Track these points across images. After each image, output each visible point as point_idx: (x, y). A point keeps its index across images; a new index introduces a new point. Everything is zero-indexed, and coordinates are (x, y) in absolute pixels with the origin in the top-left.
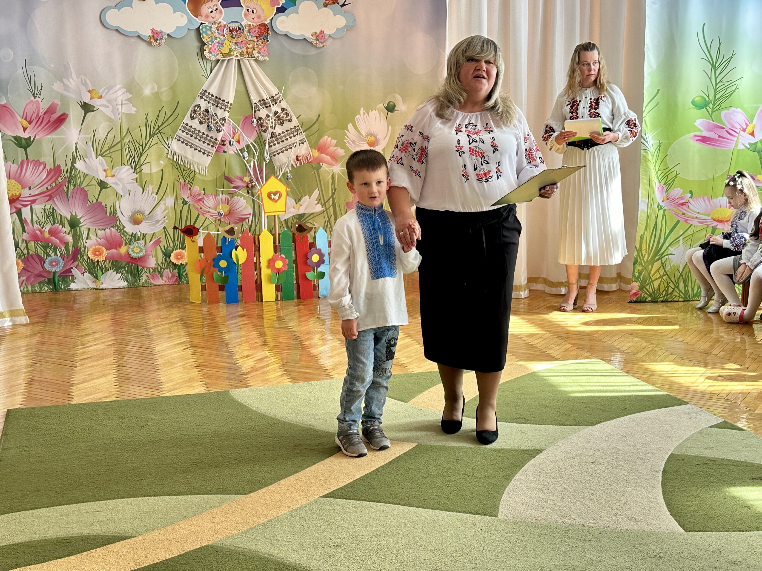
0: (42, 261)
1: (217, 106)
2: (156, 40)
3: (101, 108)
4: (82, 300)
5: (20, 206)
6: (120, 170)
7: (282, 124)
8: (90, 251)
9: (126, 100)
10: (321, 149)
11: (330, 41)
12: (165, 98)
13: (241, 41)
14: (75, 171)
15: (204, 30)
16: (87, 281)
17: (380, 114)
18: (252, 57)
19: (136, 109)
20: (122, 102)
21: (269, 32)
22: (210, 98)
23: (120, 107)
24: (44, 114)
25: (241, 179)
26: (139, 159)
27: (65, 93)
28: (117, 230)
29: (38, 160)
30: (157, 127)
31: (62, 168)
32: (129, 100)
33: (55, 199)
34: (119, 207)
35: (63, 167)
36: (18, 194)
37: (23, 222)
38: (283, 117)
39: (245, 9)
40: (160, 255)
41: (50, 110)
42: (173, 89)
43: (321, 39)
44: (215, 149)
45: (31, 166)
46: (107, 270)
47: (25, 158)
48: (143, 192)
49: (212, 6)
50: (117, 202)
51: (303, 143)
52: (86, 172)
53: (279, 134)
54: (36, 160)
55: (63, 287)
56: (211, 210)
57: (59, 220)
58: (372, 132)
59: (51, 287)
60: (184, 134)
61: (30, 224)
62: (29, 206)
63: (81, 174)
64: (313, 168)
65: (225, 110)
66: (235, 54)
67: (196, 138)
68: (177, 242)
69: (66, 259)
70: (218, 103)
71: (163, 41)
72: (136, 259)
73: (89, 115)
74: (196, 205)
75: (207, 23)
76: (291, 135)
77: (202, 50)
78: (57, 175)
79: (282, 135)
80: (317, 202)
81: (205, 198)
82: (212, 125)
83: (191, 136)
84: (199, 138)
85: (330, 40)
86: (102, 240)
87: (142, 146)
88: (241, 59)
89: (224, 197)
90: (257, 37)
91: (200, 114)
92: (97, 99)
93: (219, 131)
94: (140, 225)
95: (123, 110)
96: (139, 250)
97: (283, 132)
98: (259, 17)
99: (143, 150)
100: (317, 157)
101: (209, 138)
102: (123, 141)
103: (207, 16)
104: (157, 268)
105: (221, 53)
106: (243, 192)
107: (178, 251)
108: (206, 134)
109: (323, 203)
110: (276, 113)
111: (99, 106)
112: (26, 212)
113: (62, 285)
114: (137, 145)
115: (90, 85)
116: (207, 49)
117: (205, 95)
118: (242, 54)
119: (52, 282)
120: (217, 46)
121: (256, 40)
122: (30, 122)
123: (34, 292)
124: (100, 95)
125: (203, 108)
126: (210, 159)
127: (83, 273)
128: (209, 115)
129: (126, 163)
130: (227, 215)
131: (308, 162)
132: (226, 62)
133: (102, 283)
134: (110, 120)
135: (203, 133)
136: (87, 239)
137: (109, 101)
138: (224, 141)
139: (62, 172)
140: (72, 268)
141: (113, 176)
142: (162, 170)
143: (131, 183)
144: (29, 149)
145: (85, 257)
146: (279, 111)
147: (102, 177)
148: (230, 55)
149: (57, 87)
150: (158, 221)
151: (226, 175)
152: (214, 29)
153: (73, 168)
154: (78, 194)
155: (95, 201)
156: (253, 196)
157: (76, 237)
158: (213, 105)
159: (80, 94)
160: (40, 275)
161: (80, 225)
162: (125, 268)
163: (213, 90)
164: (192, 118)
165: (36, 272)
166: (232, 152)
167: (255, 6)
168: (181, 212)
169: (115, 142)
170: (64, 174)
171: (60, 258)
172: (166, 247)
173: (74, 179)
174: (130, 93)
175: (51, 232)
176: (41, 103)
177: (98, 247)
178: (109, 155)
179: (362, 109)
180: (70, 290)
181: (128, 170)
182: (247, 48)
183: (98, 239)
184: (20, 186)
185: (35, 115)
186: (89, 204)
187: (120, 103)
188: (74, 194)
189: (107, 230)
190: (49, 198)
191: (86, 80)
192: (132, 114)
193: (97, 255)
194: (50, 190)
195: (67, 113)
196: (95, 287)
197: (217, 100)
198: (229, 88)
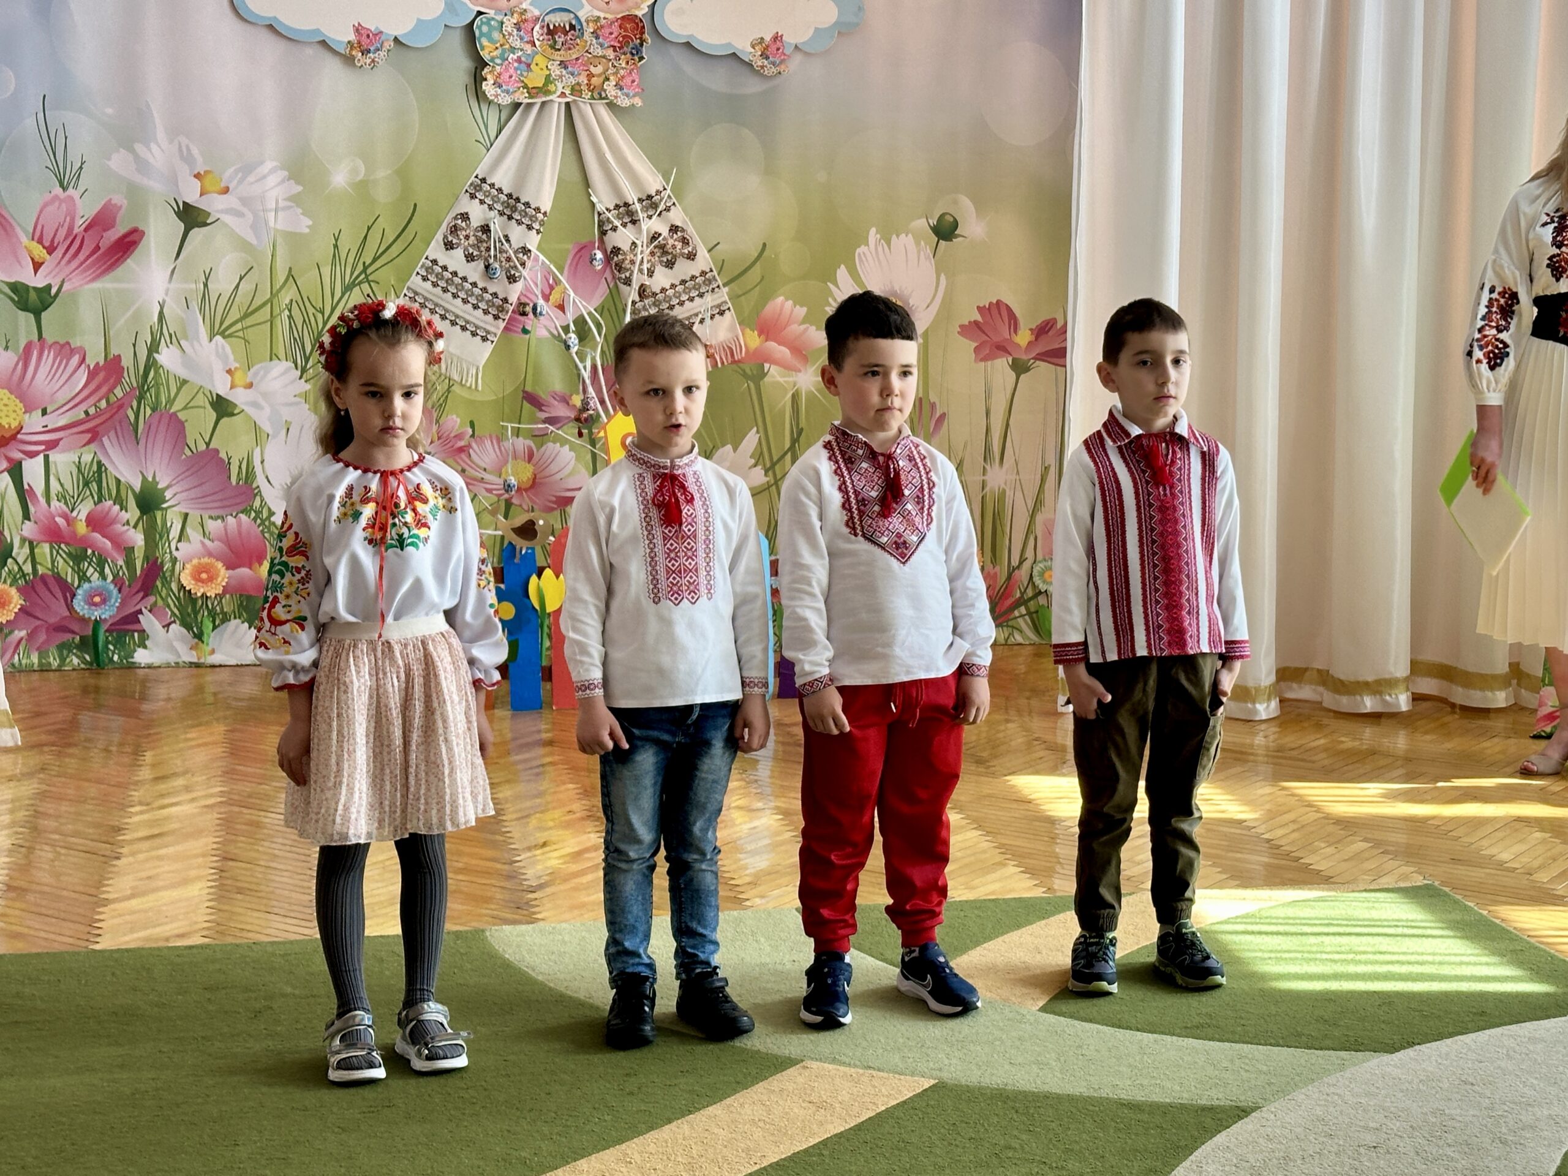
0: (68, 592)
1: (510, 218)
3: (226, 218)
4: (162, 691)
5: (18, 456)
6: (267, 372)
7: (670, 265)
8: (187, 571)
9: (286, 199)
10: (768, 330)
11: (795, 64)
12: (383, 195)
13: (574, 56)
14: (156, 372)
15: (485, 29)
16: (175, 644)
17: (918, 244)
18: (601, 98)
19: (311, 223)
20: (277, 202)
21: (646, 36)
22: (495, 199)
23: (272, 216)
24: (86, 230)
25: (565, 400)
27: (138, 179)
28: (255, 520)
29: (68, 343)
30: (360, 267)
31: (124, 363)
32: (295, 199)
33: (105, 440)
34: (262, 462)
35: (127, 362)
36: (14, 424)
37: (24, 495)
38: (674, 247)
41: (102, 221)
42: (403, 174)
43: (775, 56)
44: (502, 325)
45: (48, 358)
46: (225, 619)
47: (35, 337)
50: (257, 451)
51: (722, 313)
52: (183, 373)
53: (663, 290)
54: (62, 342)
55: (116, 658)
56: (487, 477)
57: (114, 492)
58: (897, 288)
59: (88, 658)
60: (428, 285)
61: (42, 500)
62: (41, 456)
63: (172, 379)
64: (744, 375)
65: (530, 228)
66: (560, 90)
67: (455, 296)
69: (125, 589)
70: (514, 209)
71: (383, 53)
73: (196, 233)
75: (492, 13)
76: (694, 293)
77: (478, 79)
78: (112, 381)
79: (670, 292)
80: (753, 461)
81: (474, 445)
82: (497, 265)
83: (445, 290)
84: (462, 295)
85: (798, 58)
86: (217, 543)
87: (322, 313)
88: (575, 101)
89: (522, 444)
90: (614, 47)
91: (467, 237)
92: (216, 195)
93: (512, 279)
95: (278, 222)
97: (673, 286)
100: (756, 350)
101: (487, 296)
102: (275, 301)
105: (526, 87)
106: (569, 432)
108: (481, 285)
109: (768, 465)
110: (655, 237)
111: (222, 211)
112: (33, 470)
113: (114, 653)
114: (311, 310)
115: (199, 159)
116: (489, 77)
117: (481, 189)
118: (576, 90)
119: (89, 644)
120: (516, 69)
121: (610, 54)
122: (51, 250)
123: (44, 669)
124: (223, 185)
125: (475, 223)
126: (489, 347)
127: (168, 625)
128: (489, 238)
129: (282, 355)
130: (526, 490)
131: (734, 362)
132: (536, 109)
133: (213, 652)
134: (245, 246)
135: (474, 285)
136: (180, 540)
137: (245, 201)
138: (525, 305)
139: (126, 374)
140: (140, 612)
141: (250, 386)
143: (291, 404)
144: (44, 315)
145: (174, 586)
146: (664, 231)
147: (221, 387)
148: (548, 92)
149: (119, 162)
151: (528, 388)
152: (508, 27)
153: (151, 364)
154: (163, 428)
155: (202, 447)
156: (593, 443)
157: (154, 534)
158: (501, 214)
159: (174, 181)
160: (61, 628)
161: (164, 506)
163: (503, 178)
164: (449, 246)
165: (52, 620)
166: (545, 333)
169: (258, 302)
170: (131, 379)
171: (112, 587)
173: (153, 391)
174: (298, 183)
175: (91, 521)
176: (79, 204)
177: (206, 560)
178: (240, 334)
179: (873, 230)
180: (133, 667)
181: (286, 371)
182: (590, 76)
183: (207, 541)
184: (21, 405)
185: (62, 233)
186: (189, 453)
187: (272, 205)
188: (153, 429)
189: (229, 517)
190: (90, 435)
191: (192, 147)
192: (301, 234)
193: (202, 581)
194: (95, 417)
195: (141, 228)
196: (195, 660)
197: (512, 201)
198: (542, 173)
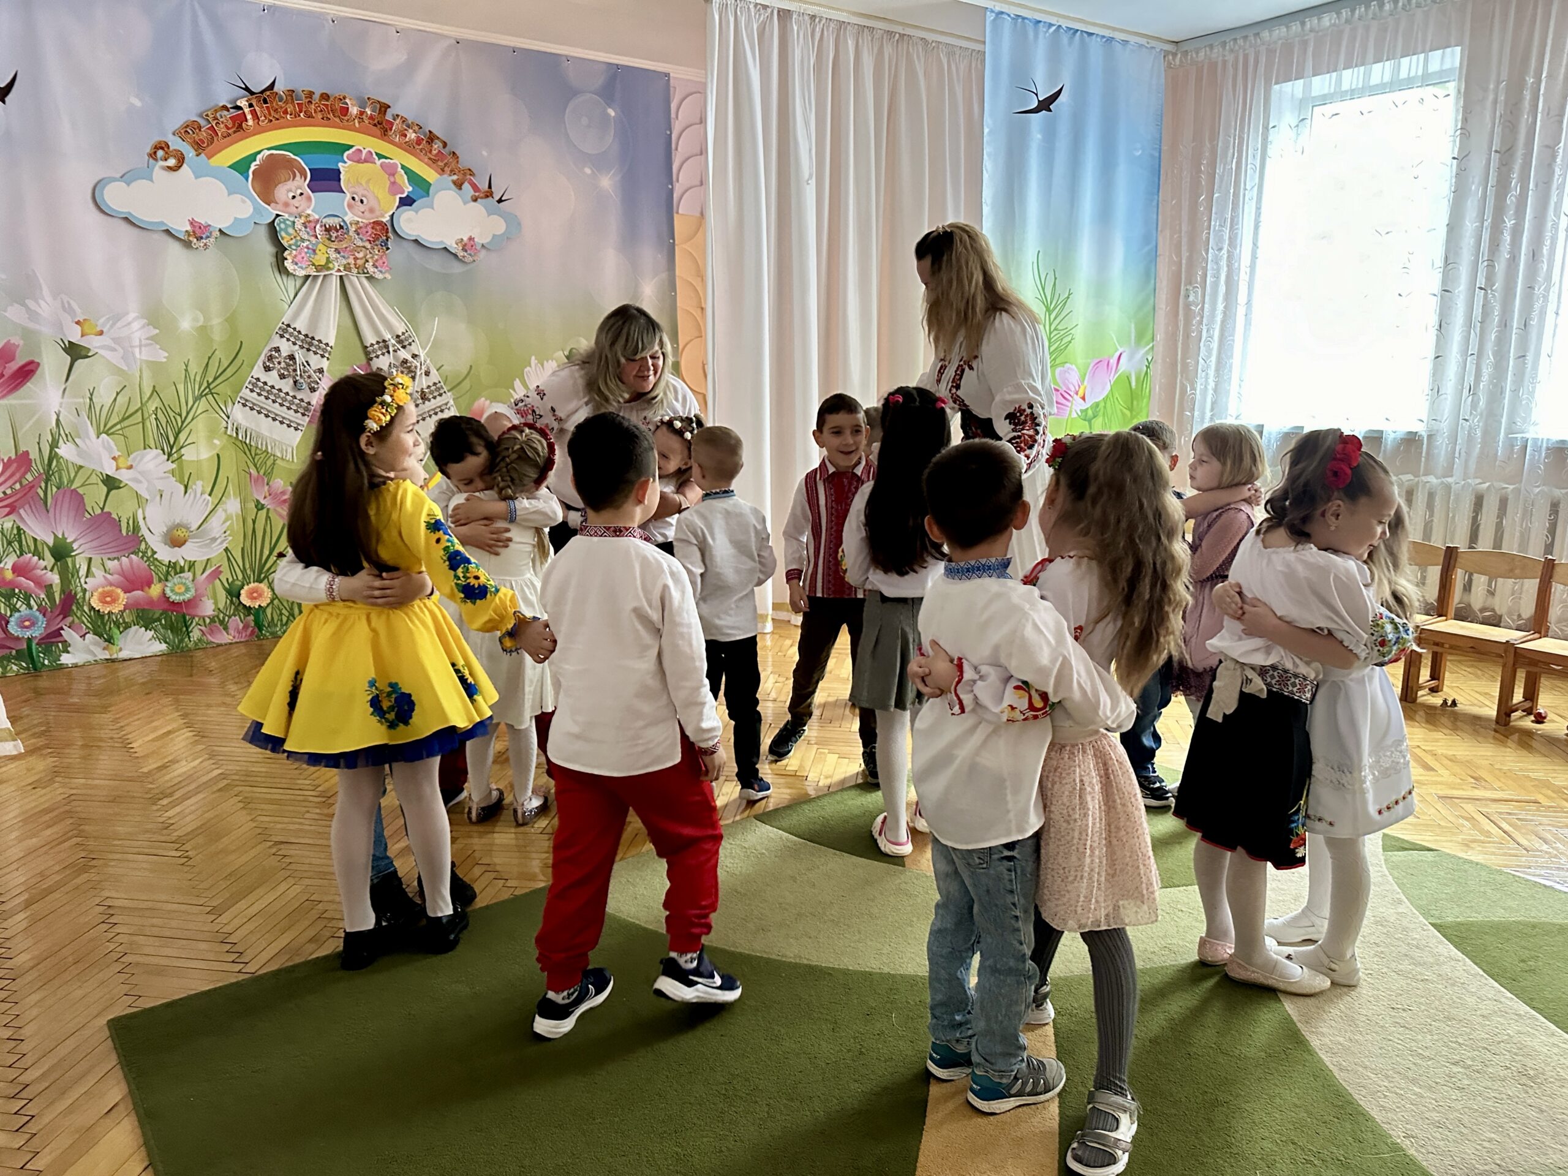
0: (3, 620)
1: (308, 350)
2: (199, 238)
3: (101, 352)
6: (143, 457)
8: (94, 597)
9: (148, 339)
11: (482, 256)
12: (218, 335)
13: (344, 246)
14: (58, 461)
16: (92, 648)
18: (364, 273)
19: (166, 355)
20: (140, 341)
21: (390, 235)
22: (296, 337)
23: (137, 350)
26: (176, 439)
27: (31, 325)
28: (142, 558)
30: (205, 384)
31: (32, 456)
32: (154, 339)
33: (22, 511)
34: (144, 519)
35: (34, 455)
39: (349, 196)
40: (222, 595)
41: (4, 356)
42: (231, 321)
43: (471, 250)
44: (307, 419)
46: (127, 626)
48: (186, 492)
49: (294, 189)
50: (140, 512)
52: (80, 462)
55: (46, 662)
57: (32, 548)
59: (25, 665)
60: (254, 395)
63: (70, 465)
65: (323, 356)
66: (336, 268)
67: (274, 401)
68: (248, 572)
69: (48, 614)
70: (311, 344)
71: (212, 240)
72: (179, 604)
73: (80, 363)
74: (279, 509)
75: (286, 216)
76: (430, 396)
77: (280, 259)
78: (23, 470)
82: (301, 381)
83: (267, 398)
84: (279, 401)
85: (483, 252)
86: (116, 576)
87: (180, 415)
88: (346, 275)
90: (370, 241)
91: (279, 363)
92: (93, 337)
93: (313, 390)
94: (183, 547)
95: (142, 355)
96: (183, 589)
98: (372, 210)
99: (183, 422)
101: (297, 401)
102: (145, 409)
103: (286, 205)
104: (218, 617)
105: (313, 265)
107: (252, 585)
108: (291, 394)
110: (404, 362)
111: (98, 348)
113: (45, 659)
114: (172, 414)
115: (79, 312)
116: (288, 257)
117: (287, 332)
118: (347, 268)
119: (25, 655)
120: (306, 253)
121: (369, 246)
124: (98, 329)
125: (284, 354)
126: (300, 434)
127: (83, 636)
128: (295, 363)
129: (152, 445)
132: (320, 280)
133: (121, 650)
134: (119, 371)
135: (287, 394)
136: (87, 577)
137: (117, 340)
139: (33, 464)
140: (62, 629)
141: (131, 467)
142: (218, 456)
143: (161, 478)
145: (86, 609)
146: (409, 358)
147: (110, 469)
148: (329, 269)
149: (14, 313)
150: (214, 539)
152: (298, 226)
153: (53, 456)
154: (67, 499)
155: (99, 511)
157: (67, 574)
158: (302, 347)
159: (60, 326)
160: (1, 646)
161: (73, 554)
162: (160, 621)
163: (301, 324)
164: (267, 369)
167: (365, 193)
168: (254, 522)
169: (131, 411)
170: (38, 467)
171: (38, 613)
172: (230, 580)
173: (56, 475)
174: (155, 328)
175: (15, 569)
177: (108, 588)
178: (120, 432)
179: (533, 358)
180: (62, 667)
181: (158, 455)
182: (356, 259)
183: (108, 576)
186: (89, 516)
187: (137, 343)
188: (59, 503)
189: (123, 558)
190: (8, 509)
191: (72, 302)
192: (160, 363)
193: (107, 603)
194: (10, 496)
195: (37, 360)
196: (108, 657)
197: (308, 340)
198: (327, 321)
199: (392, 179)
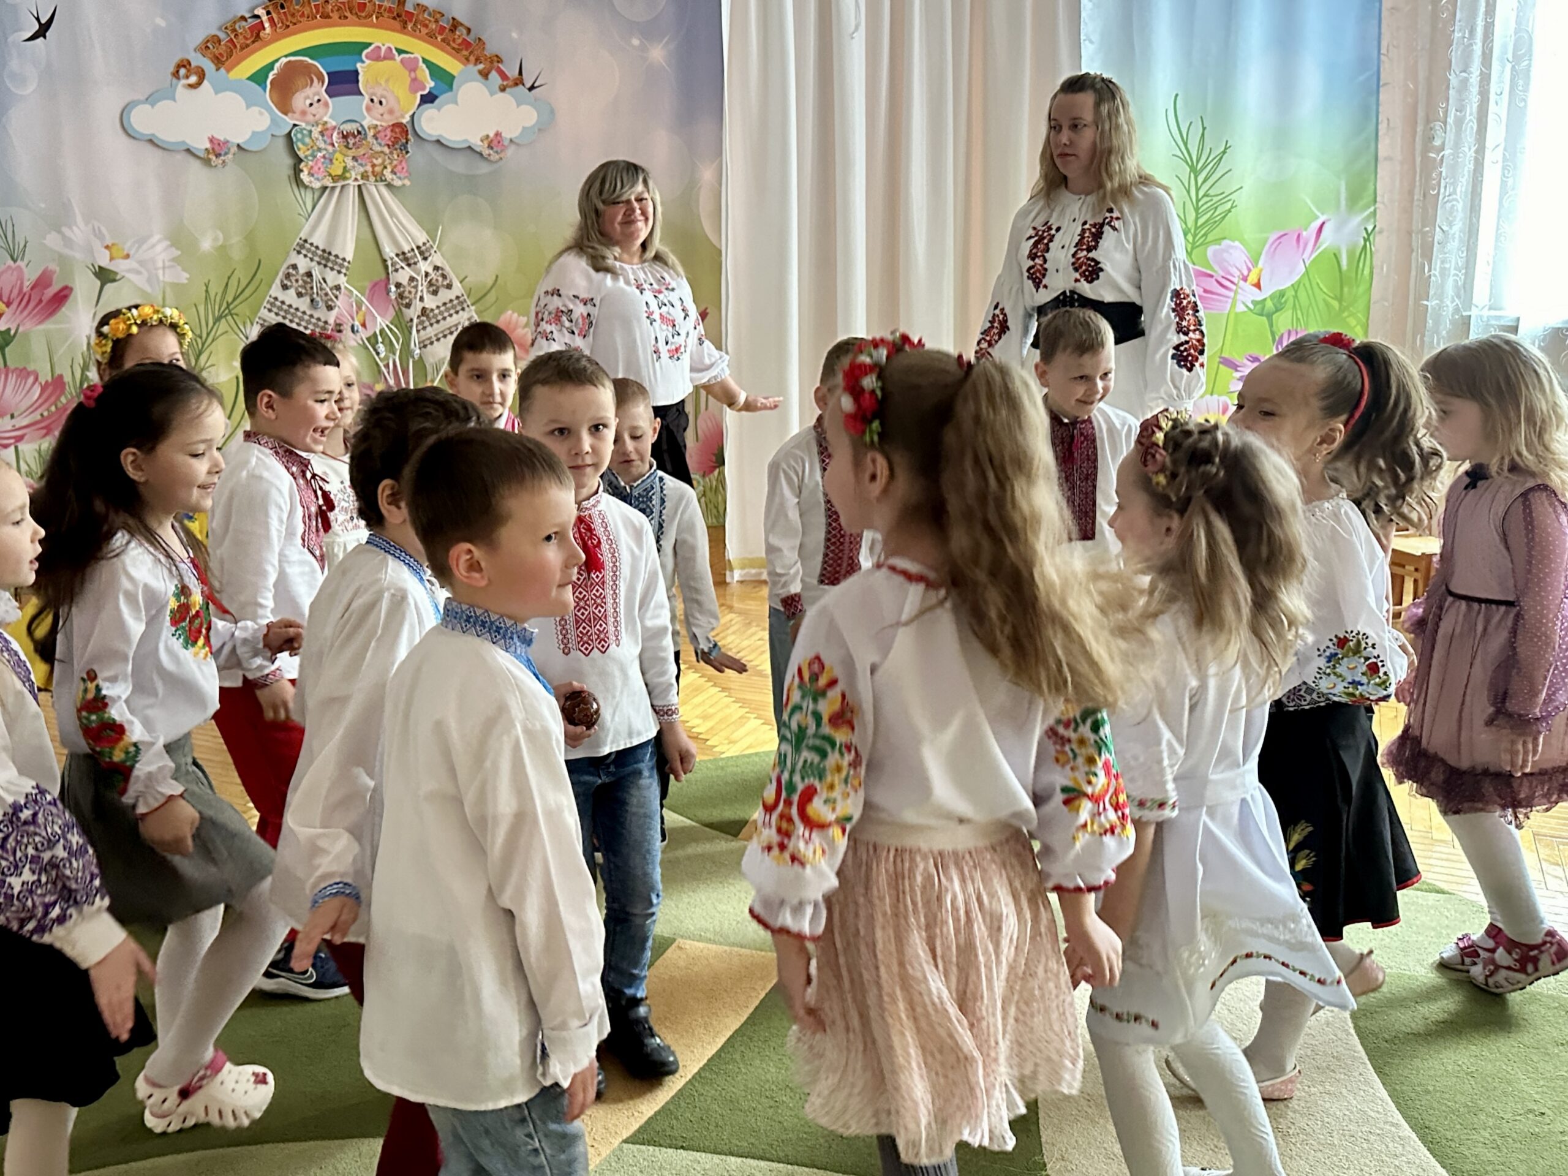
2: (218, 155)
3: (129, 276)
9: (170, 260)
11: (513, 151)
12: (237, 254)
18: (382, 181)
19: (188, 276)
20: (164, 263)
23: (160, 272)
24: (33, 288)
26: (197, 360)
27: (67, 251)
29: (25, 368)
30: (225, 305)
31: (66, 380)
32: (176, 260)
35: (68, 378)
39: (367, 98)
41: (43, 281)
42: (250, 239)
45: (13, 378)
47: (2, 365)
49: (311, 95)
54: (21, 367)
62: (13, 446)
73: (109, 287)
75: (303, 125)
77: (297, 171)
78: (58, 392)
82: (318, 299)
85: (513, 148)
90: (388, 145)
92: (121, 261)
95: (166, 276)
98: (391, 112)
99: (203, 344)
103: (303, 113)
111: (125, 271)
115: (108, 236)
116: (304, 169)
120: (323, 163)
121: (386, 150)
122: (8, 304)
124: (125, 253)
132: (338, 191)
137: (141, 263)
138: (340, 325)
139: (67, 387)
144: (7, 351)
149: (52, 240)
159: (91, 251)
167: (385, 93)
174: (177, 249)
176: (25, 270)
185: (16, 292)
187: (160, 264)
190: (45, 431)
191: (102, 228)
192: (183, 285)
194: (48, 418)
195: (70, 285)
198: (345, 235)
199: (413, 75)
